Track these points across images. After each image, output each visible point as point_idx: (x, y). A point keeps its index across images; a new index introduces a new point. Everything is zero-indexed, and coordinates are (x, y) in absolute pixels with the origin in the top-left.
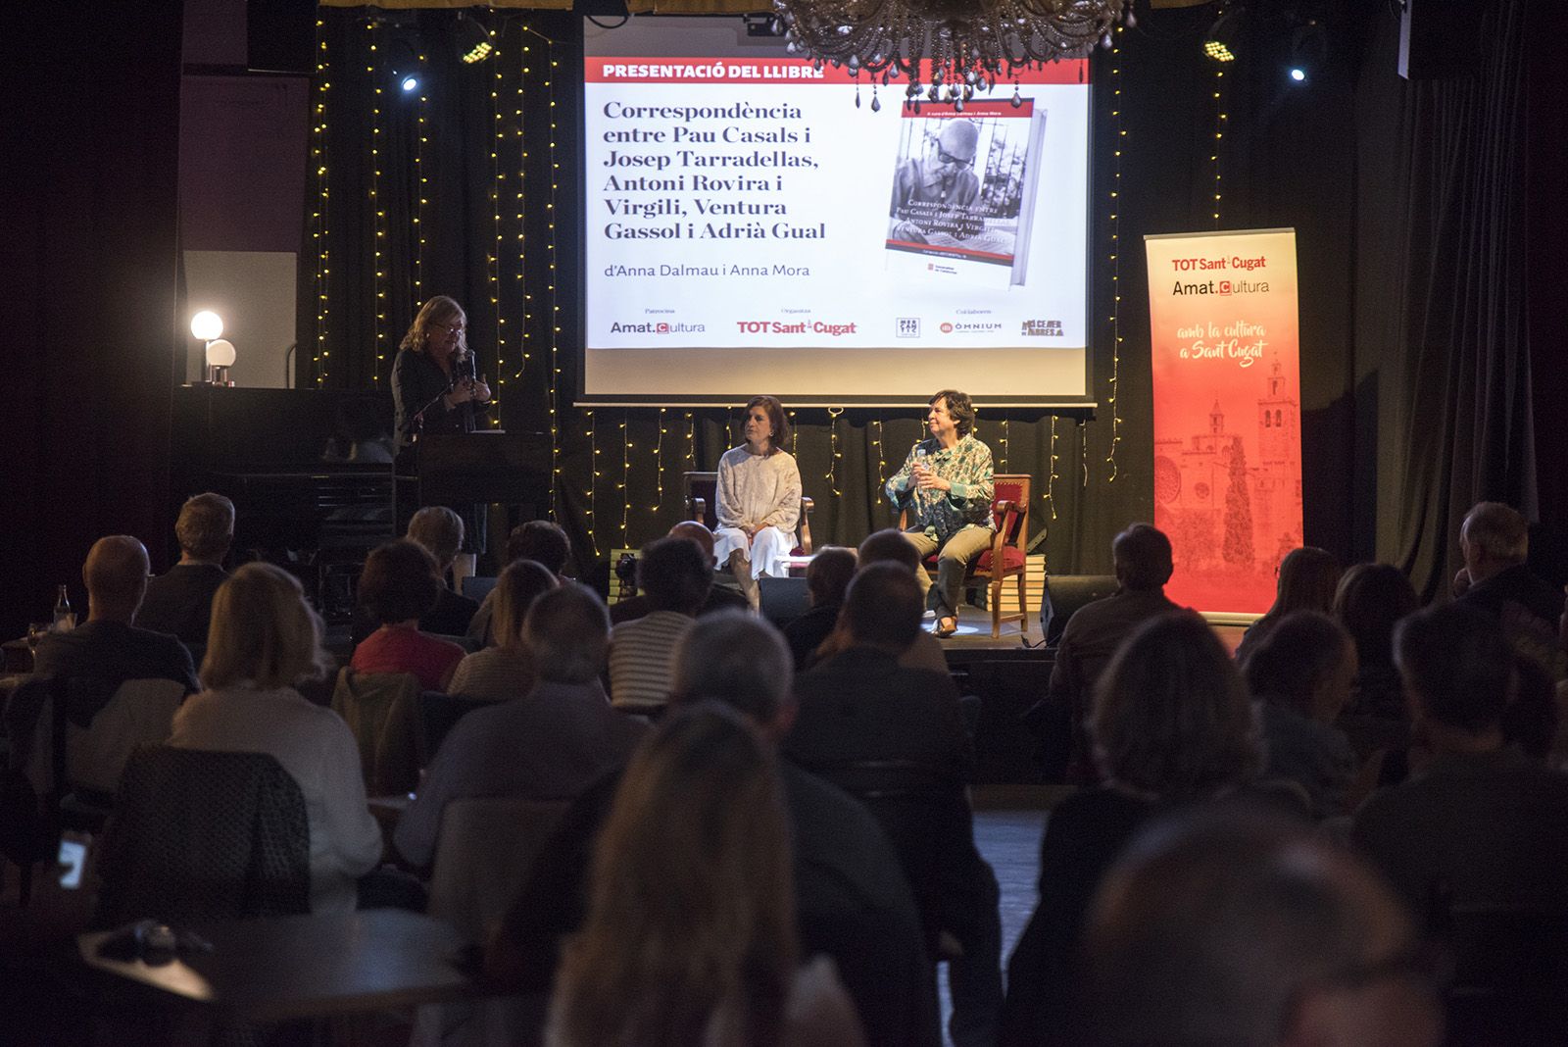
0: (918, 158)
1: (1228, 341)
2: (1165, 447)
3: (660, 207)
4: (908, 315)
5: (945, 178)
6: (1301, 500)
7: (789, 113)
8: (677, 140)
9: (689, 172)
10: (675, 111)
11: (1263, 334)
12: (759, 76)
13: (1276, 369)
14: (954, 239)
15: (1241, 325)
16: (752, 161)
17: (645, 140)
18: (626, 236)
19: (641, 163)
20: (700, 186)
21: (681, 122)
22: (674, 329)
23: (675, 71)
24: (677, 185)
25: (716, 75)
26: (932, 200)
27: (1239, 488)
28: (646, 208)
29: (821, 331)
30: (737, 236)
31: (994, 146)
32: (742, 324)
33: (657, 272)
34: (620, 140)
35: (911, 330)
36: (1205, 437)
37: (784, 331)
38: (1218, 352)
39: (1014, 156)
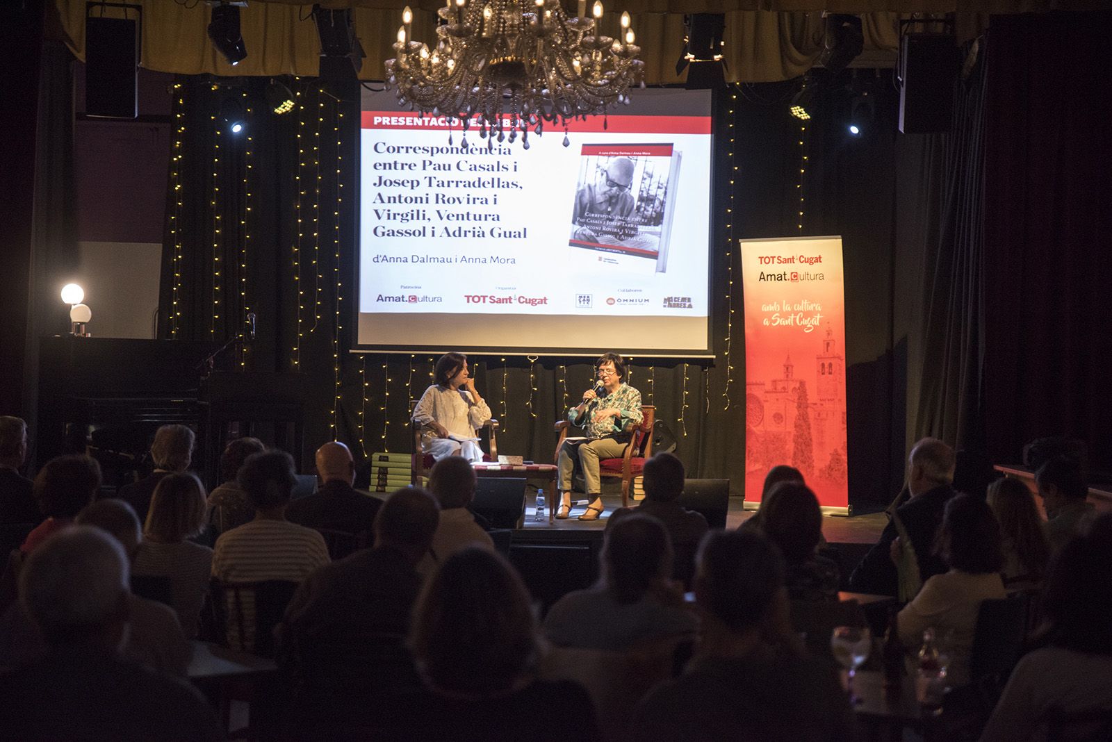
0: (592, 184)
1: (796, 314)
2: (752, 387)
3: (412, 215)
4: (584, 293)
5: (611, 197)
6: (845, 426)
7: (502, 151)
8: (424, 169)
9: (433, 191)
10: (424, 149)
11: (820, 310)
13: (829, 334)
14: (616, 240)
15: (805, 302)
16: (477, 184)
17: (402, 168)
18: (388, 235)
19: (399, 184)
20: (440, 201)
21: (427, 157)
22: (420, 300)
23: (423, 121)
24: (424, 200)
26: (602, 213)
27: (803, 417)
28: (402, 215)
29: (523, 302)
30: (465, 236)
31: (645, 176)
32: (468, 297)
33: (410, 260)
34: (385, 168)
35: (586, 302)
36: (781, 381)
37: (497, 302)
38: (789, 322)
39: (659, 183)
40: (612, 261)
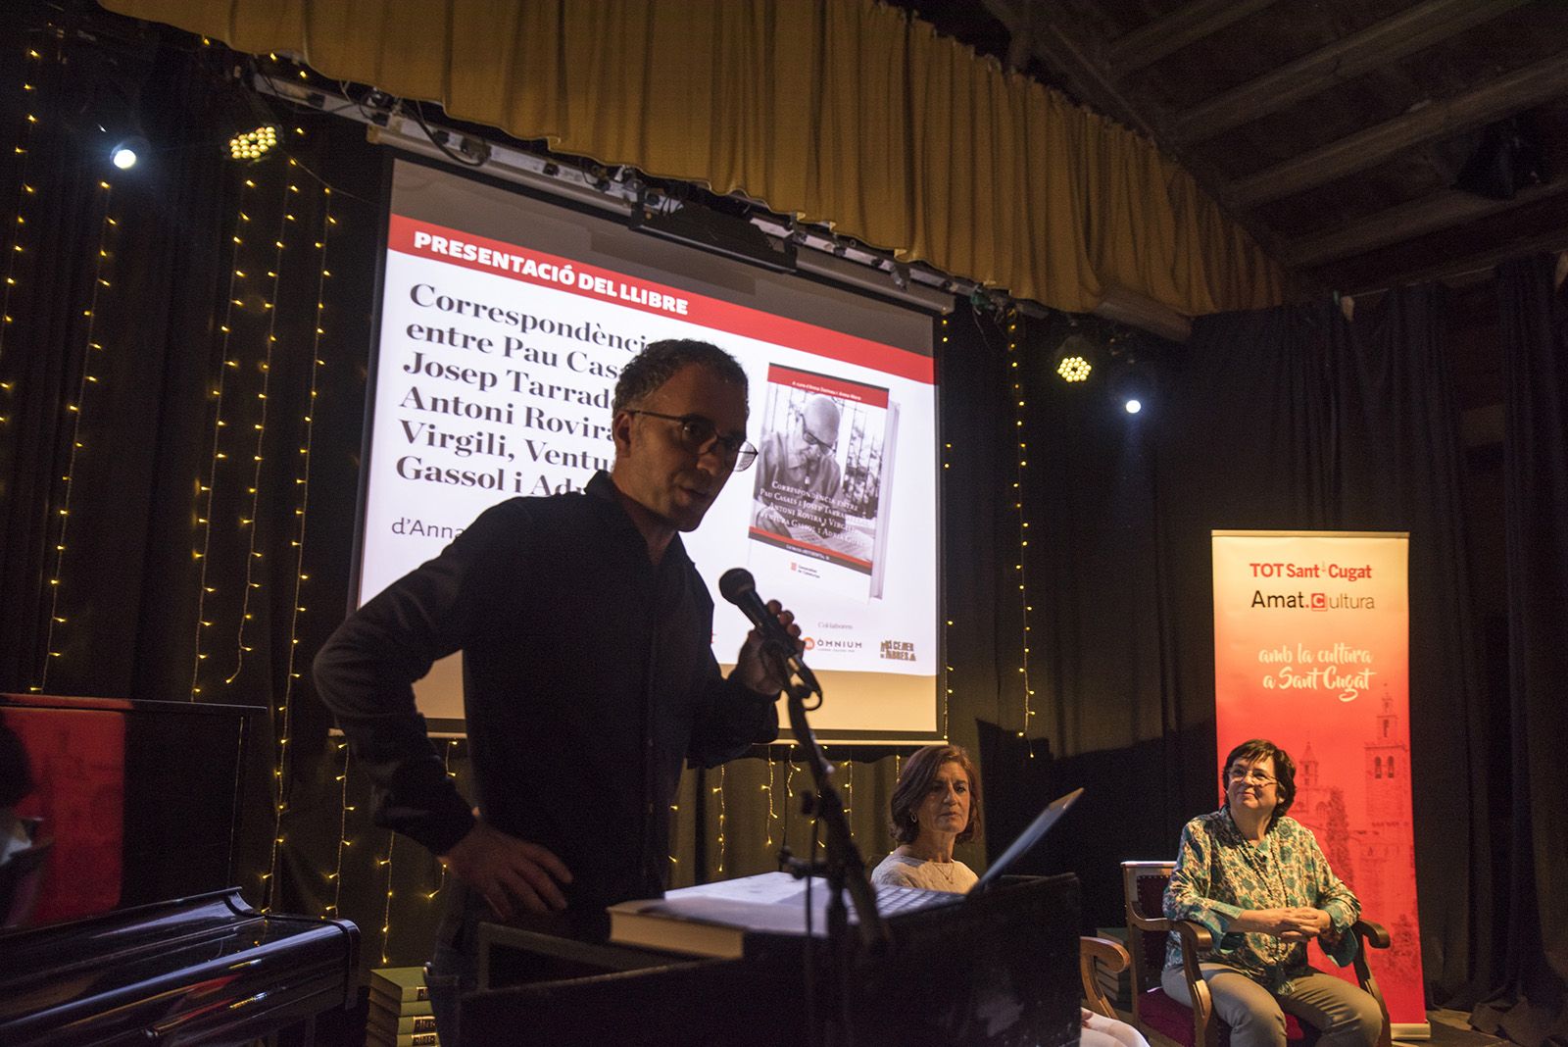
0: (783, 435)
1: (1323, 668)
3: (479, 442)
5: (810, 461)
6: (1414, 871)
8: (508, 354)
9: (523, 400)
10: (508, 315)
11: (1369, 661)
12: (615, 294)
13: (1387, 705)
14: (816, 534)
15: (1340, 648)
17: (465, 345)
18: (428, 477)
19: (457, 376)
20: (534, 422)
21: (515, 331)
23: (511, 263)
24: (504, 416)
25: (564, 281)
26: (796, 486)
28: (459, 440)
31: (855, 435)
34: (430, 338)
38: (1310, 682)
39: (872, 449)
40: (811, 572)
